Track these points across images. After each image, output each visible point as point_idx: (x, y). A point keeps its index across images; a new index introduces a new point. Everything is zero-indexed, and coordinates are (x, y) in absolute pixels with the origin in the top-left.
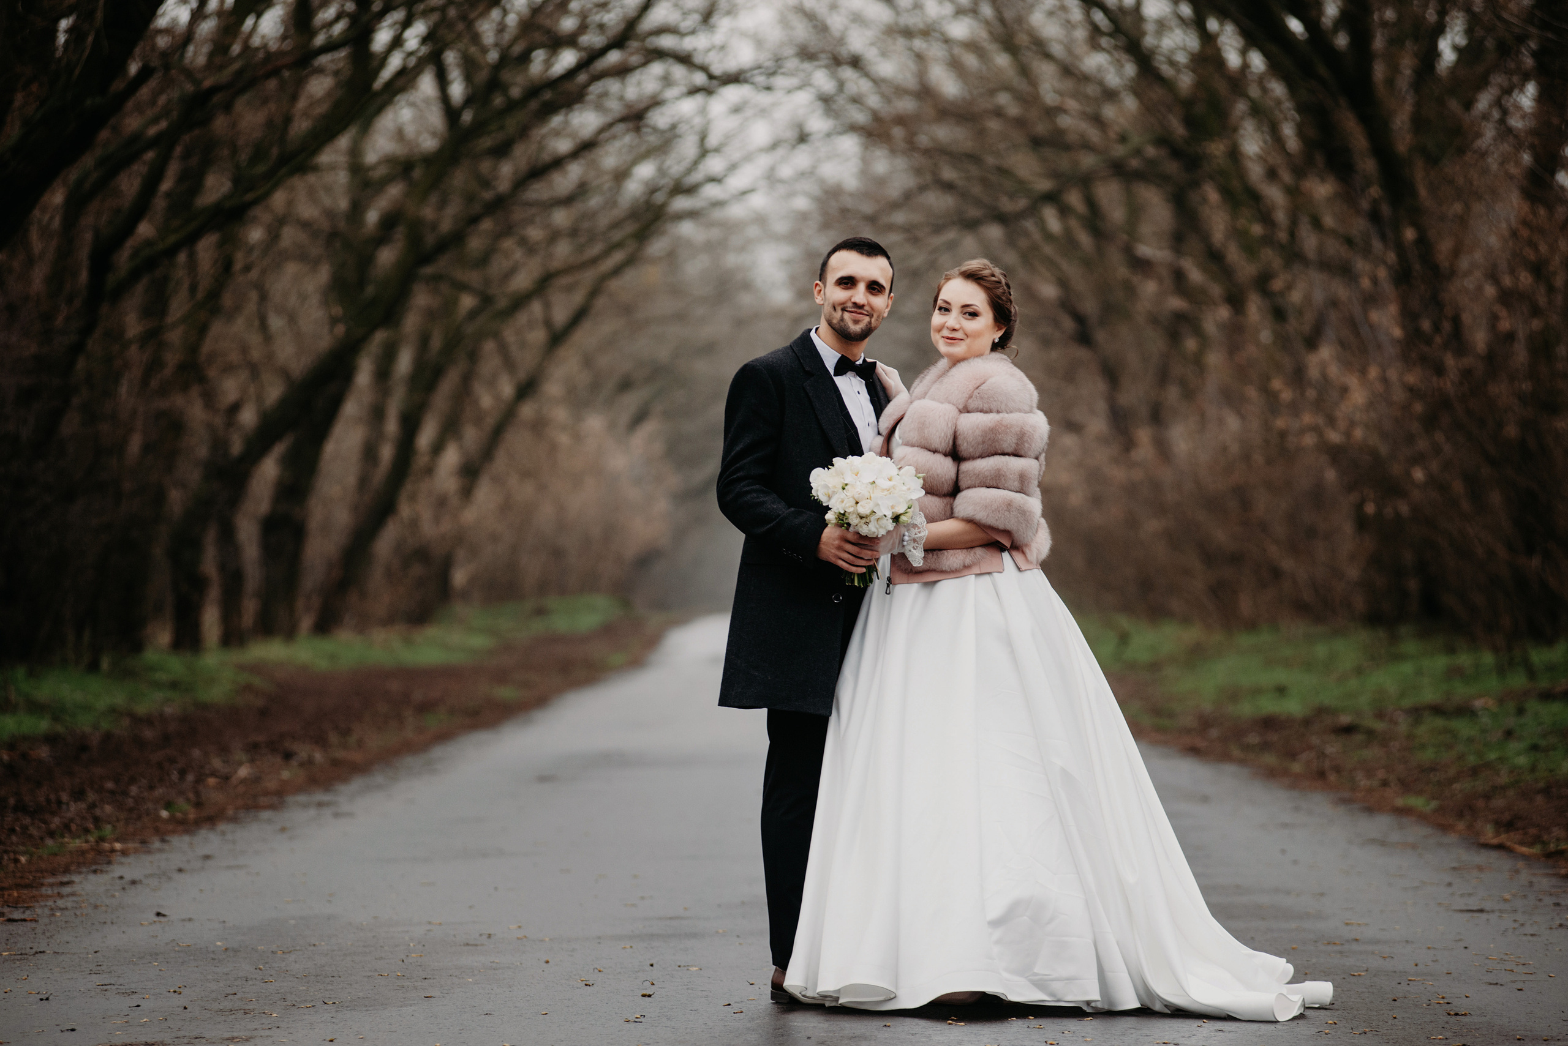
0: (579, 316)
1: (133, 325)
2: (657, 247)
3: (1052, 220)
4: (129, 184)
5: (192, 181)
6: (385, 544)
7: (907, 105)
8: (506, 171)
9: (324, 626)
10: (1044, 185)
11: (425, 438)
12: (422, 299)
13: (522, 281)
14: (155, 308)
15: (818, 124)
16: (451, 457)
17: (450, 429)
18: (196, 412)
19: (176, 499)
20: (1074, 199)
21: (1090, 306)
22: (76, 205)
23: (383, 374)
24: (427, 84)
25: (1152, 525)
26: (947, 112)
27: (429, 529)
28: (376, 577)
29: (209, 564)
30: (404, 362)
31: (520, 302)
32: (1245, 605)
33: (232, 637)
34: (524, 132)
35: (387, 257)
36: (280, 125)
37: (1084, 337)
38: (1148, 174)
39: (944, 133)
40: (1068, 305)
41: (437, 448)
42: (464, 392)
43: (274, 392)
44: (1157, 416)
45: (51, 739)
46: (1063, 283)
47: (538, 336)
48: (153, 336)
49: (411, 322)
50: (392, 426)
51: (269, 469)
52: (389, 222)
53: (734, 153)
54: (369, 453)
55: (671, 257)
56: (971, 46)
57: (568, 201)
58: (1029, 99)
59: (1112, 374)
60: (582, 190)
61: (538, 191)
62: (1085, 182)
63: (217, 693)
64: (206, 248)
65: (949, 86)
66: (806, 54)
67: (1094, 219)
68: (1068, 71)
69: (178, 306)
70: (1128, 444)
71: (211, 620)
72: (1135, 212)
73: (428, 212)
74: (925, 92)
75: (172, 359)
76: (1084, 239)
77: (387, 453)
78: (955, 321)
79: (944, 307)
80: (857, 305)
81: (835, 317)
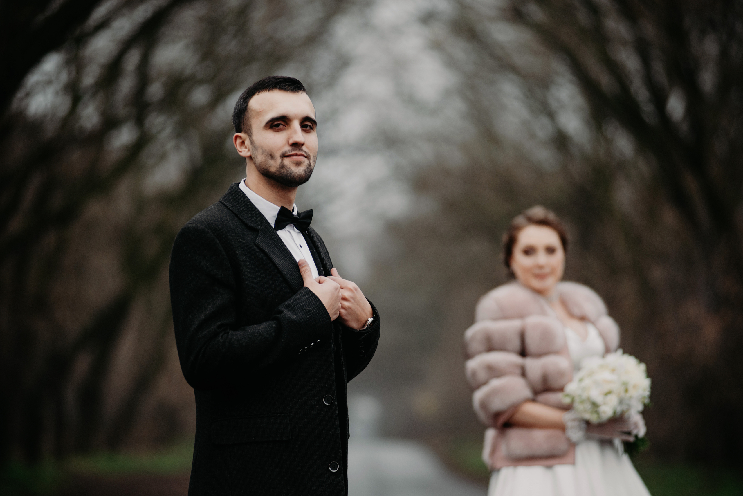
78: (542, 258)
79: (529, 251)
80: (297, 145)
81: (274, 166)
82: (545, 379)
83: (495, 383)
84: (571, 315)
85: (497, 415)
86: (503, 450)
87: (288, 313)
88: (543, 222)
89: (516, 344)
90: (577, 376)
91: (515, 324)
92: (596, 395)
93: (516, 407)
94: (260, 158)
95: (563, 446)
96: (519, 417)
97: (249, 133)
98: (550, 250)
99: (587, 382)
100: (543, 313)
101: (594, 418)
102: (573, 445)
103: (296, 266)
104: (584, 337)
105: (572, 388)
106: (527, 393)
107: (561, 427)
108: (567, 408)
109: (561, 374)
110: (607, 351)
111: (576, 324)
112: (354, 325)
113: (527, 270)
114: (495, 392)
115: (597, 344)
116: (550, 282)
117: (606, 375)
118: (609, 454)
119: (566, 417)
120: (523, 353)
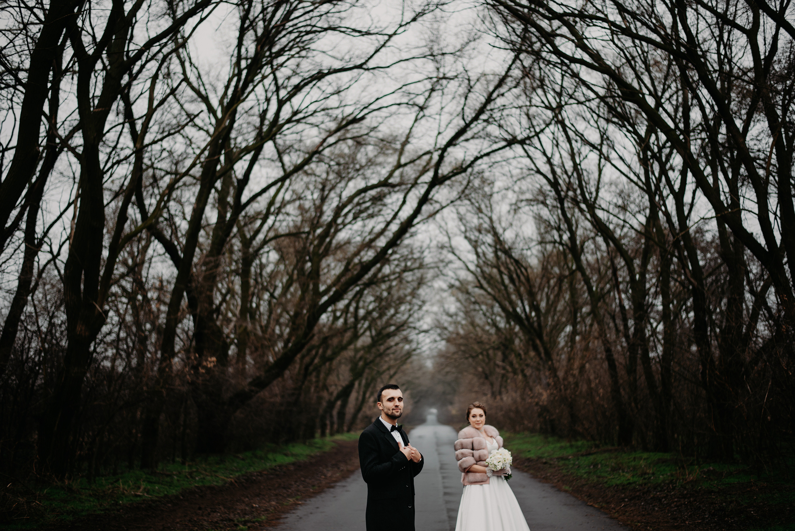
0: (395, 373)
1: (314, 379)
2: (409, 361)
3: (480, 357)
4: (314, 352)
5: (325, 352)
6: (360, 415)
7: (454, 336)
8: (382, 348)
9: (349, 431)
10: (479, 351)
11: (368, 395)
12: (367, 371)
13: (385, 367)
14: (318, 376)
15: (438, 338)
16: (372, 399)
17: (372, 394)
18: (325, 394)
19: (321, 411)
20: (485, 353)
21: (487, 372)
22: (303, 357)
23: (360, 384)
24: (368, 333)
25: (500, 414)
26: (462, 337)
27: (368, 413)
28: (358, 421)
29: (328, 422)
30: (364, 382)
31: (384, 372)
32: (517, 428)
33: (332, 434)
34: (385, 341)
35: (361, 363)
36: (341, 341)
37: (487, 377)
38: (498, 349)
39: (461, 341)
40: (484, 372)
41: (369, 397)
42: (375, 387)
43: (340, 388)
44: (500, 393)
45: (294, 464)
46: (483, 368)
47: (387, 377)
48: (317, 382)
49: (365, 375)
50: (361, 393)
51: (339, 403)
52: (361, 358)
53: (423, 344)
54: (357, 399)
55: (411, 363)
56: (466, 325)
57: (394, 353)
58: (477, 335)
59: (492, 384)
60: (396, 351)
61: (389, 351)
62: (487, 350)
63: (327, 449)
64: (327, 364)
65: (461, 332)
66: (437, 327)
67: (488, 355)
68: (483, 330)
69: (322, 376)
70: (495, 398)
71: (328, 431)
72: (495, 355)
73: (368, 356)
74: (458, 334)
75: (321, 384)
76: (487, 360)
77: (360, 398)
78: (478, 418)
79: (474, 416)
80: (397, 406)
81: (390, 412)
82: (480, 457)
83: (464, 459)
84: (488, 436)
85: (465, 469)
86: (466, 480)
87: (395, 459)
88: (478, 407)
89: (471, 446)
90: (490, 456)
91: (470, 440)
92: (495, 462)
93: (471, 466)
94: (386, 410)
95: (485, 478)
96: (472, 469)
97: (382, 402)
98: (481, 416)
99: (493, 458)
100: (479, 436)
101: (495, 470)
102: (489, 478)
103: (397, 444)
104: (492, 443)
105: (488, 460)
106: (474, 462)
107: (485, 472)
108: (487, 466)
109: (485, 455)
110: (499, 447)
111: (489, 438)
112: (416, 461)
113: (474, 422)
114: (464, 462)
115: (496, 445)
116: (481, 426)
117: (499, 456)
118: (500, 480)
119: (486, 469)
120: (473, 449)
